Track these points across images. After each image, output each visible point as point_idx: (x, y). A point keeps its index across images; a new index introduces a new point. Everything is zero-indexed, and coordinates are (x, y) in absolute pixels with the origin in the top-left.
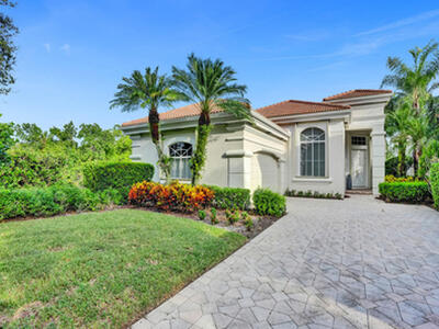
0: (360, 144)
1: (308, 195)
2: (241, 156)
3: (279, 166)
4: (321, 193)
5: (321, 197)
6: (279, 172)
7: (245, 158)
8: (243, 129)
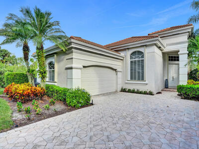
0: (175, 60)
1: (133, 92)
2: (71, 68)
3: (117, 74)
4: (140, 90)
5: (141, 93)
6: (117, 78)
7: (73, 70)
8: (72, 52)
